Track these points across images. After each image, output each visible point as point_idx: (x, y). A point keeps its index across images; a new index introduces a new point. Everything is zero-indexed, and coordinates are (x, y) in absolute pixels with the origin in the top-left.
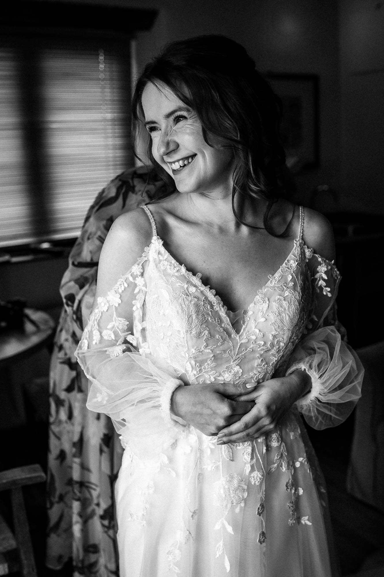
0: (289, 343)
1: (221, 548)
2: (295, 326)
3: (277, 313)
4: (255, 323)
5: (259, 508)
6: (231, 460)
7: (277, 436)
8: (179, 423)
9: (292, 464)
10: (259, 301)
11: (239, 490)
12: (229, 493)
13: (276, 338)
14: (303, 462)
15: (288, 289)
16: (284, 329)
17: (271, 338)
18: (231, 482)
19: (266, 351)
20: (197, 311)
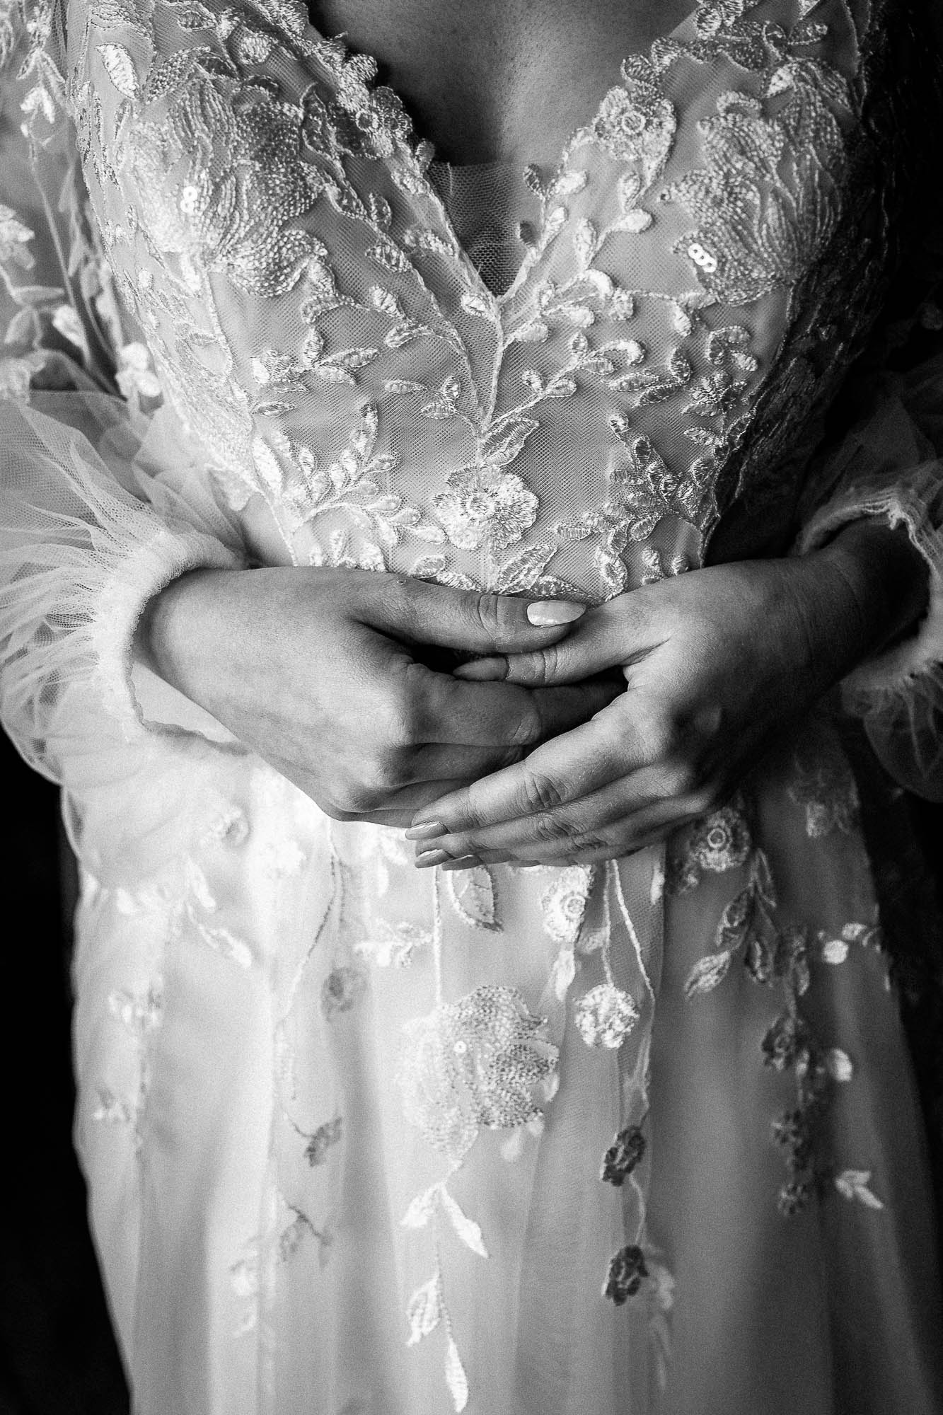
0: (784, 359)
1: (431, 1308)
2: (821, 262)
3: (714, 185)
4: (595, 237)
5: (612, 1153)
6: (486, 925)
7: (734, 821)
8: (202, 737)
9: (802, 949)
10: (623, 117)
11: (520, 1066)
12: (470, 1076)
13: (710, 328)
14: (865, 942)
15: (790, 58)
16: (755, 275)
17: (680, 323)
18: (482, 1026)
19: (652, 397)
20: (263, 150)
